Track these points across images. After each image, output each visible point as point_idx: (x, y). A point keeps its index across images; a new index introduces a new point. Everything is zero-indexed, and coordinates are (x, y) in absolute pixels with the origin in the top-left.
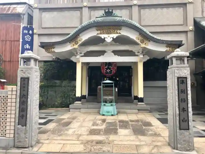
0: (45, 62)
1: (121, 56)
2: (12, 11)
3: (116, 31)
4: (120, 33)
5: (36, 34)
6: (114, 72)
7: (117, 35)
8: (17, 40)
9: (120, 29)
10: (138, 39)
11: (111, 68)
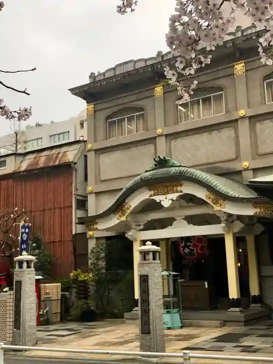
0: (108, 238)
1: (198, 225)
2: (60, 161)
3: (175, 189)
4: (181, 192)
5: (91, 193)
6: (197, 251)
7: (177, 195)
8: (68, 205)
9: (181, 185)
10: (210, 198)
11: (190, 246)
